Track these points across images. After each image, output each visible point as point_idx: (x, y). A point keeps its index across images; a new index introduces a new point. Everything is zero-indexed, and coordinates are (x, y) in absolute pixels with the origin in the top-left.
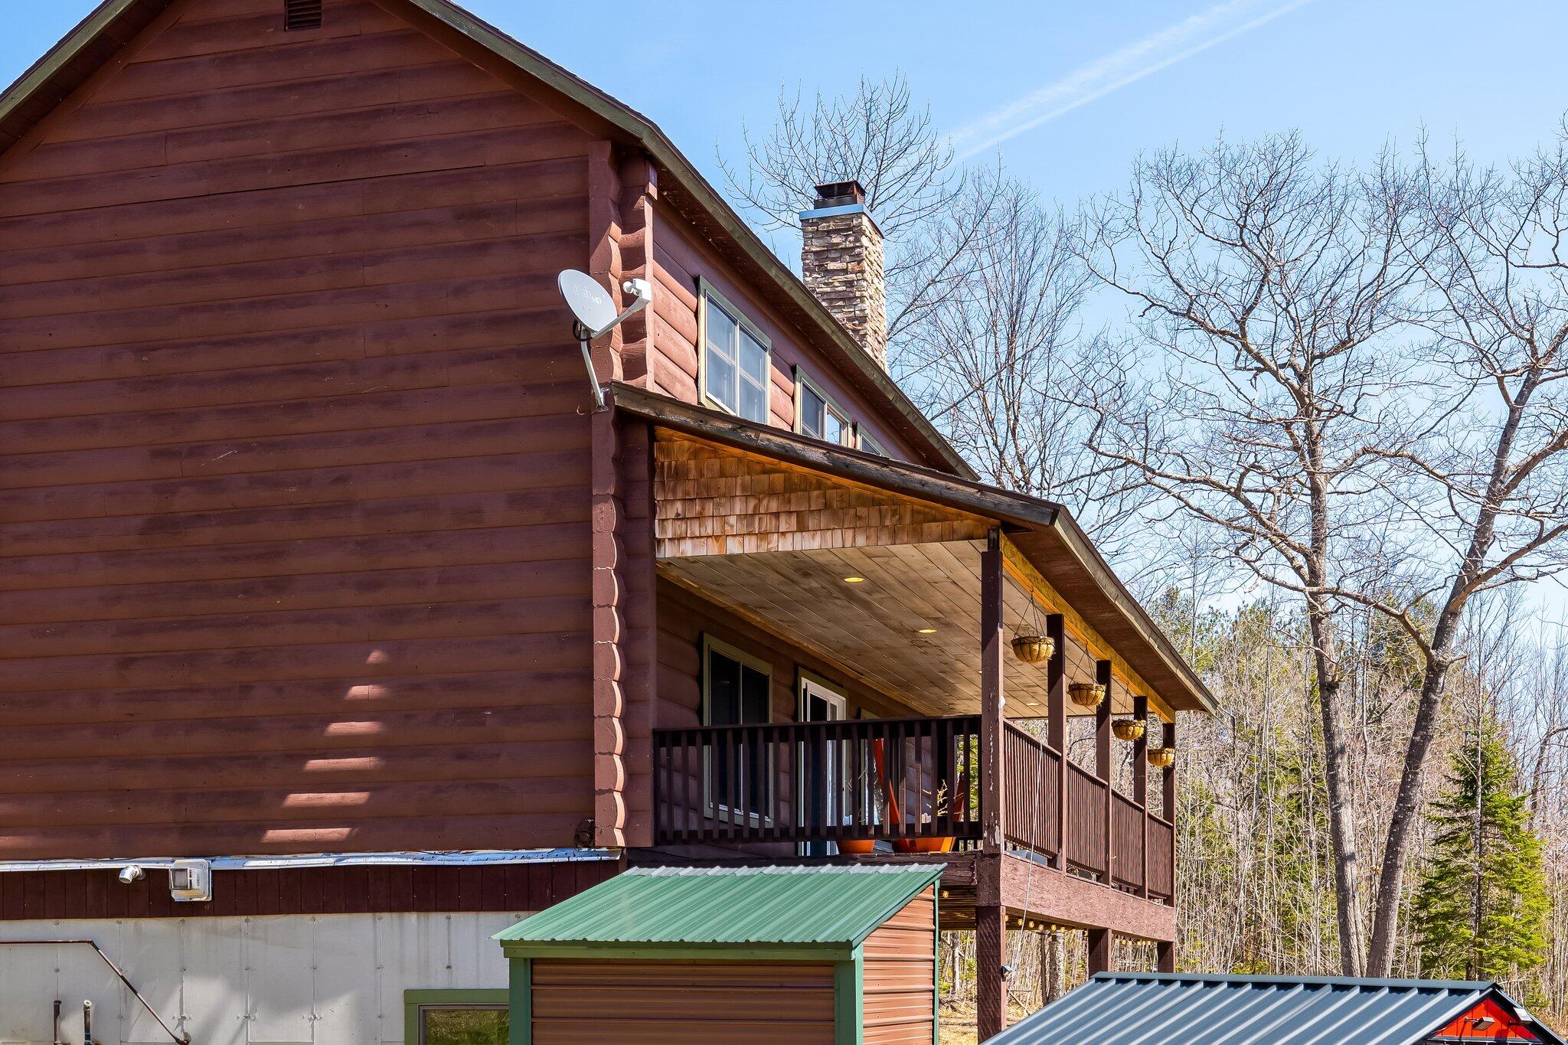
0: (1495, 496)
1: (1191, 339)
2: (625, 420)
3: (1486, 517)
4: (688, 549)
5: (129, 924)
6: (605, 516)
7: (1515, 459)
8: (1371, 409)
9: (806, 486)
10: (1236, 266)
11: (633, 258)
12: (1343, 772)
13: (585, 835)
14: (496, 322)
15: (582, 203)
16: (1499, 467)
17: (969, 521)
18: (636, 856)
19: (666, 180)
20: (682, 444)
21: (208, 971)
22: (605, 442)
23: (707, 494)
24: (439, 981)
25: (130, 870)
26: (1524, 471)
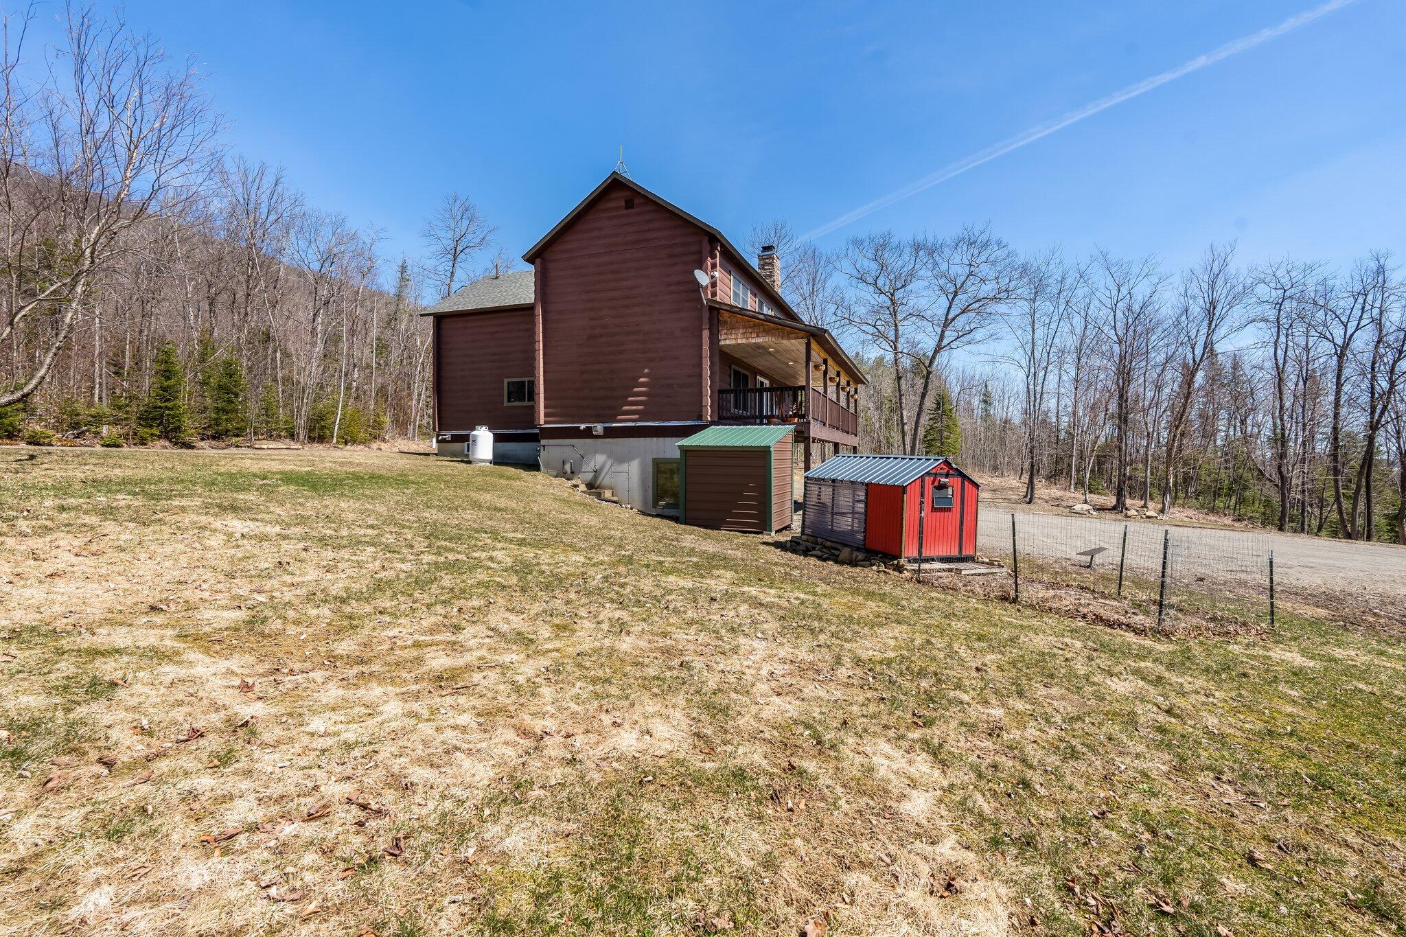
0: (946, 325)
1: (863, 285)
2: (711, 309)
3: (943, 332)
4: (728, 342)
5: (582, 440)
6: (706, 334)
7: (950, 317)
8: (911, 303)
9: (759, 325)
10: (874, 266)
11: (714, 266)
12: (904, 401)
13: (700, 417)
14: (678, 283)
15: (700, 252)
16: (946, 319)
17: (802, 334)
18: (713, 423)
19: (723, 246)
20: (726, 315)
21: (602, 453)
22: (706, 314)
23: (732, 328)
24: (662, 456)
25: (583, 427)
26: (953, 319)
